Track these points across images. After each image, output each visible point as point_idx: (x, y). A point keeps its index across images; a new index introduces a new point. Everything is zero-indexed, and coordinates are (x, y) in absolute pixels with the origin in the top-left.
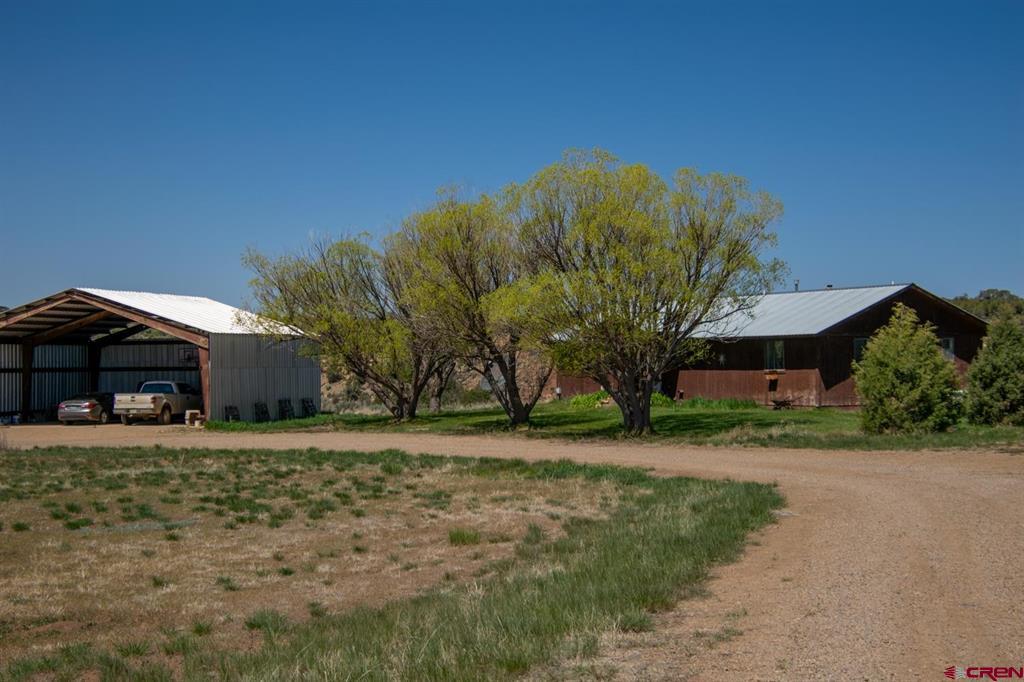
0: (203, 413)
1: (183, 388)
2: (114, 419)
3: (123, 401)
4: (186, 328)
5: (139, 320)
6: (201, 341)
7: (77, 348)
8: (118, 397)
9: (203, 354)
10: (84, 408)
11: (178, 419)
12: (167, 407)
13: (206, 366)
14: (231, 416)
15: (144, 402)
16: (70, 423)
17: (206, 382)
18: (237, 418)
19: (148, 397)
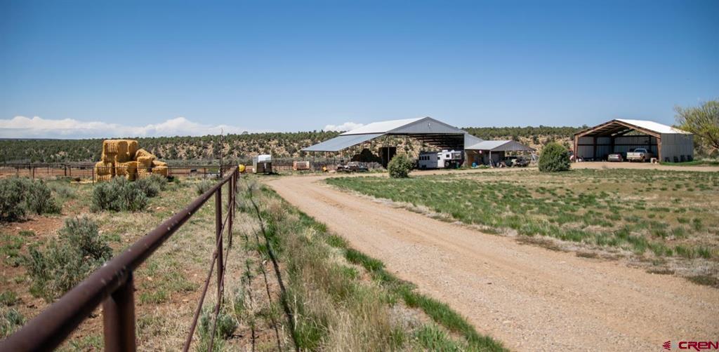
0: (658, 158)
1: (649, 151)
2: (626, 160)
3: (630, 155)
4: (653, 132)
5: (632, 128)
6: (658, 136)
7: (608, 138)
8: (628, 154)
9: (658, 140)
10: (616, 157)
11: (648, 161)
12: (644, 157)
13: (660, 144)
14: (667, 160)
15: (637, 155)
16: (611, 161)
17: (659, 149)
18: (669, 161)
19: (639, 154)
